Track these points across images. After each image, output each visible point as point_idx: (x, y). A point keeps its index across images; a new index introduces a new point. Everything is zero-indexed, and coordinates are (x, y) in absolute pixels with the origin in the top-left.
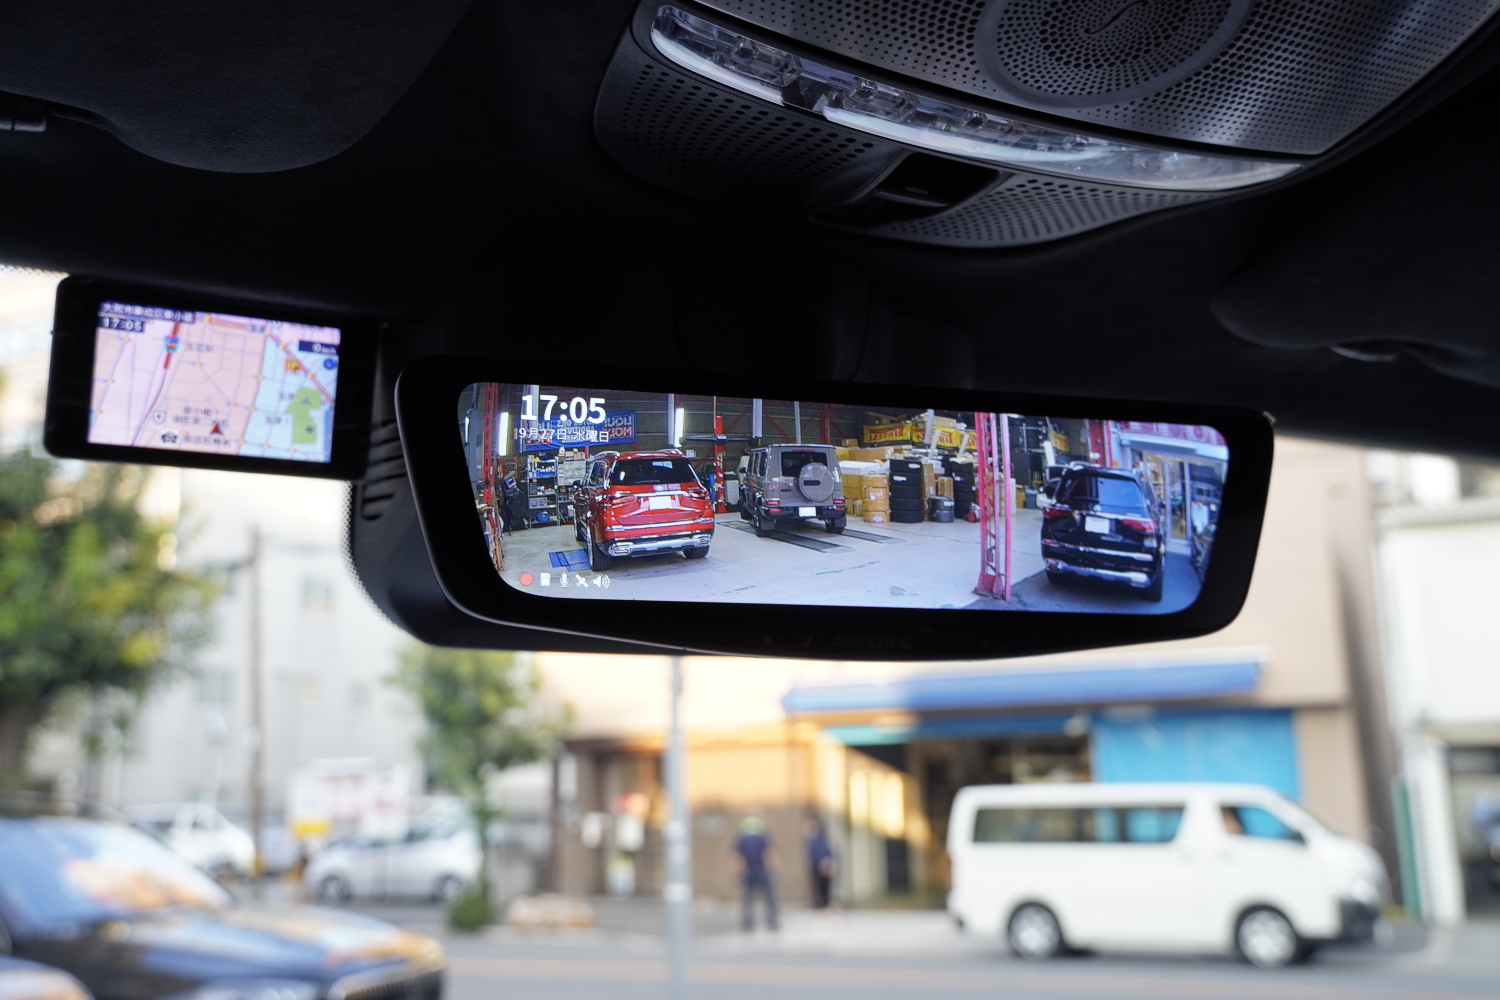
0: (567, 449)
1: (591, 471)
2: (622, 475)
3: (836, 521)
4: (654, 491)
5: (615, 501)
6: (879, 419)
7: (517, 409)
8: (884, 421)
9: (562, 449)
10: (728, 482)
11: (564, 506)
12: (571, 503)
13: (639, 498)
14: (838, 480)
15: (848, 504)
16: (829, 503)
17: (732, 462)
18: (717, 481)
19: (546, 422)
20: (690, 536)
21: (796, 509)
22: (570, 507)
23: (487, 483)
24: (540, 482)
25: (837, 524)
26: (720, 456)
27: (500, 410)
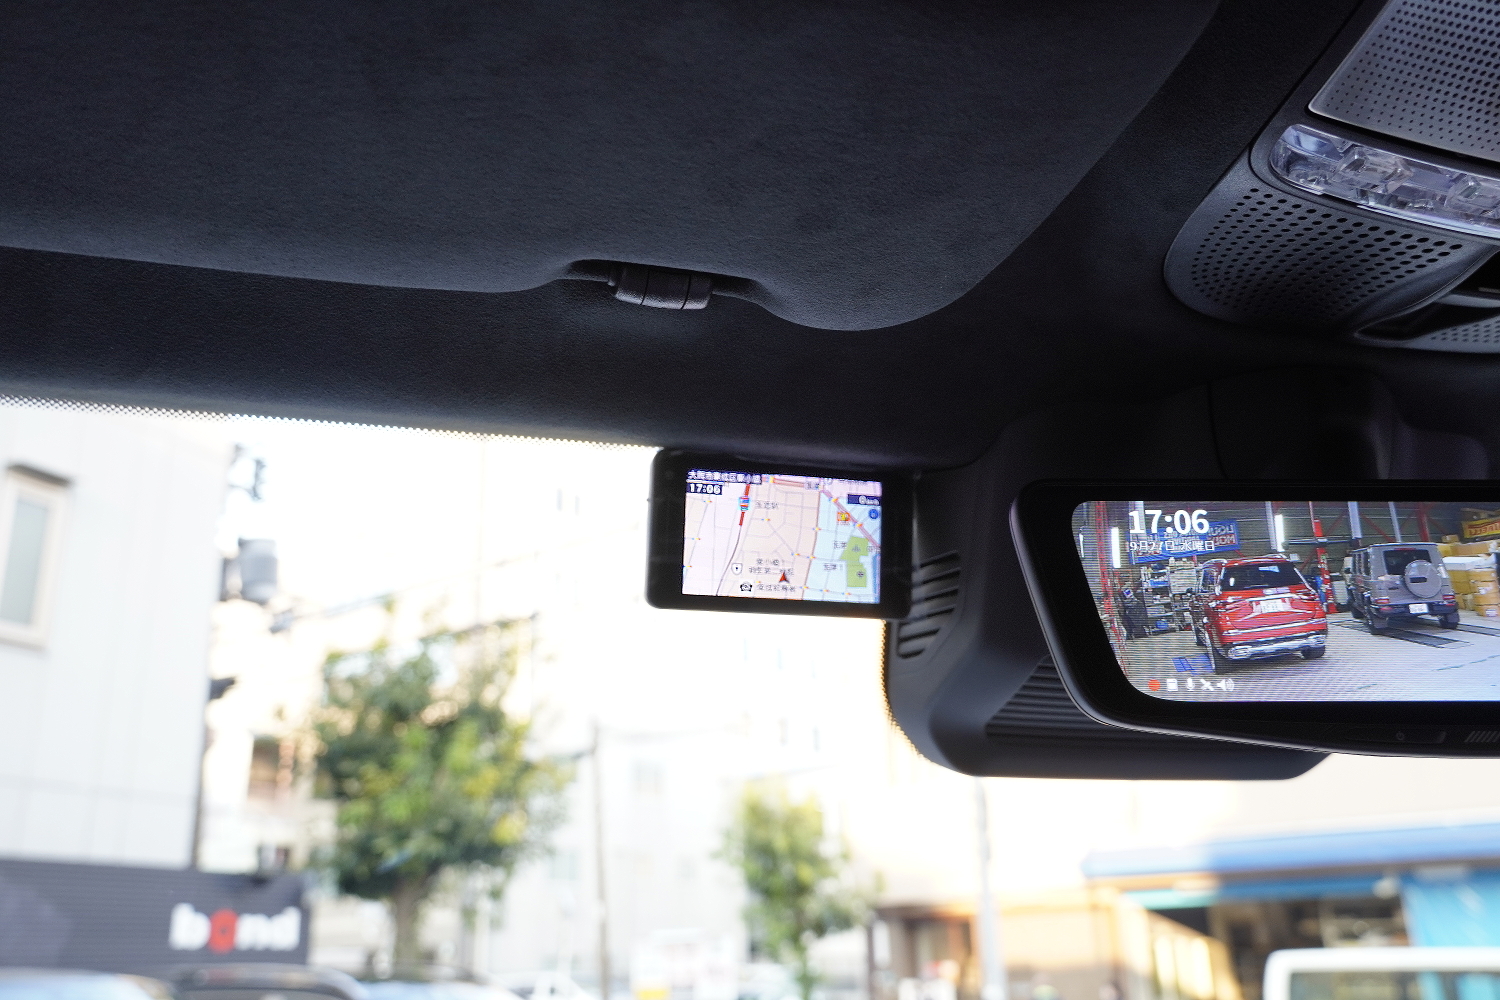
0: (1176, 560)
1: (1201, 578)
2: (1232, 581)
3: (1449, 616)
4: (1264, 595)
5: (1228, 607)
6: (1476, 514)
7: (1125, 525)
8: (1483, 516)
9: (1172, 559)
10: (1335, 583)
11: (1180, 613)
12: (1187, 610)
13: (1251, 602)
14: (1444, 576)
15: (1459, 599)
16: (1439, 599)
17: (1336, 563)
18: (1325, 582)
19: (1154, 534)
20: (1305, 637)
21: (1406, 606)
22: (1186, 614)
23: (1106, 594)
24: (1156, 591)
25: (1451, 619)
26: (1323, 558)
27: (1110, 527)
